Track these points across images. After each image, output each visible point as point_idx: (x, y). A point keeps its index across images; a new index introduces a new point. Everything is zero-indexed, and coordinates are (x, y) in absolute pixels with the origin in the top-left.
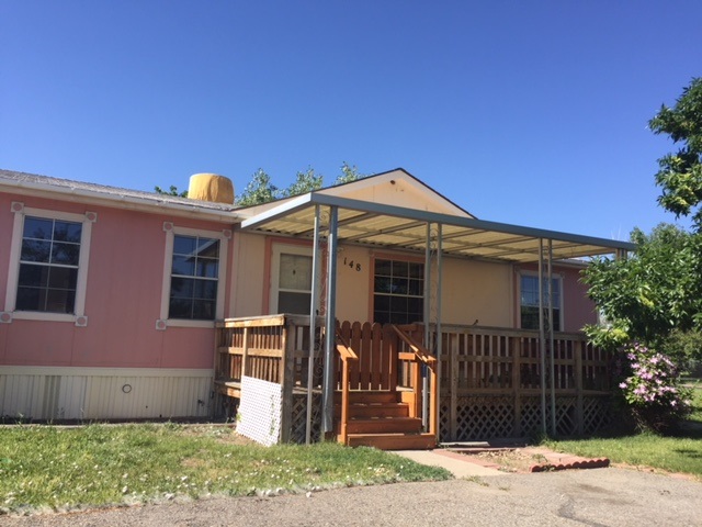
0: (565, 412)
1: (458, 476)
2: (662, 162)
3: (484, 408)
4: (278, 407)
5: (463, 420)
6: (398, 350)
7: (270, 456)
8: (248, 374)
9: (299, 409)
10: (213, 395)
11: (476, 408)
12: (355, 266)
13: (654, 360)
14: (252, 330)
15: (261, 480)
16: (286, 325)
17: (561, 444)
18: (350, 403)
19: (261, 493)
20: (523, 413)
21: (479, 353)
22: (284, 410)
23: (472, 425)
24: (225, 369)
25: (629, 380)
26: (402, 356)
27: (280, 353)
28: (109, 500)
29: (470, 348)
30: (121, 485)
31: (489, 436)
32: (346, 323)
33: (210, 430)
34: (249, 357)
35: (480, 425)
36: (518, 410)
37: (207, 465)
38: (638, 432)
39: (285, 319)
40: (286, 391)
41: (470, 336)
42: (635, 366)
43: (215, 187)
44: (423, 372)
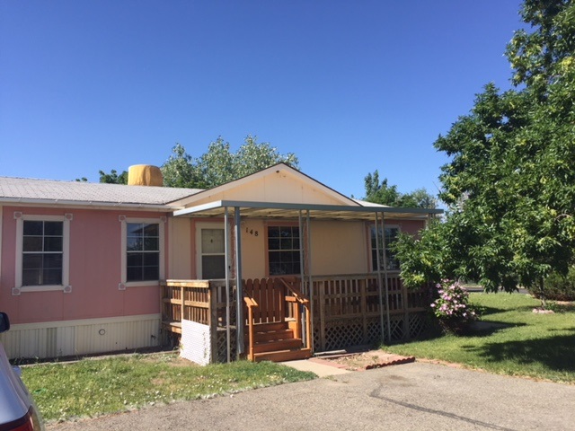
0: (397, 325)
1: (321, 376)
2: (443, 169)
3: (343, 327)
4: (208, 340)
5: (329, 337)
6: (285, 294)
7: (206, 373)
8: (186, 318)
9: (222, 340)
10: (161, 331)
11: (337, 328)
12: (254, 233)
13: (453, 287)
14: (186, 289)
15: (202, 389)
16: (210, 288)
17: (392, 348)
18: (254, 332)
19: (204, 397)
20: (369, 328)
21: (338, 292)
22: (212, 342)
23: (335, 340)
24: (169, 314)
25: (437, 301)
26: (288, 298)
27: (207, 305)
28: (119, 409)
29: (332, 289)
30: (122, 400)
31: (347, 345)
32: (249, 280)
33: (163, 357)
34: (185, 307)
35: (341, 339)
36: (365, 327)
37: (168, 383)
38: (443, 335)
39: (210, 283)
40: (213, 330)
41: (332, 282)
42: (440, 292)
43: (148, 174)
44: (301, 310)
